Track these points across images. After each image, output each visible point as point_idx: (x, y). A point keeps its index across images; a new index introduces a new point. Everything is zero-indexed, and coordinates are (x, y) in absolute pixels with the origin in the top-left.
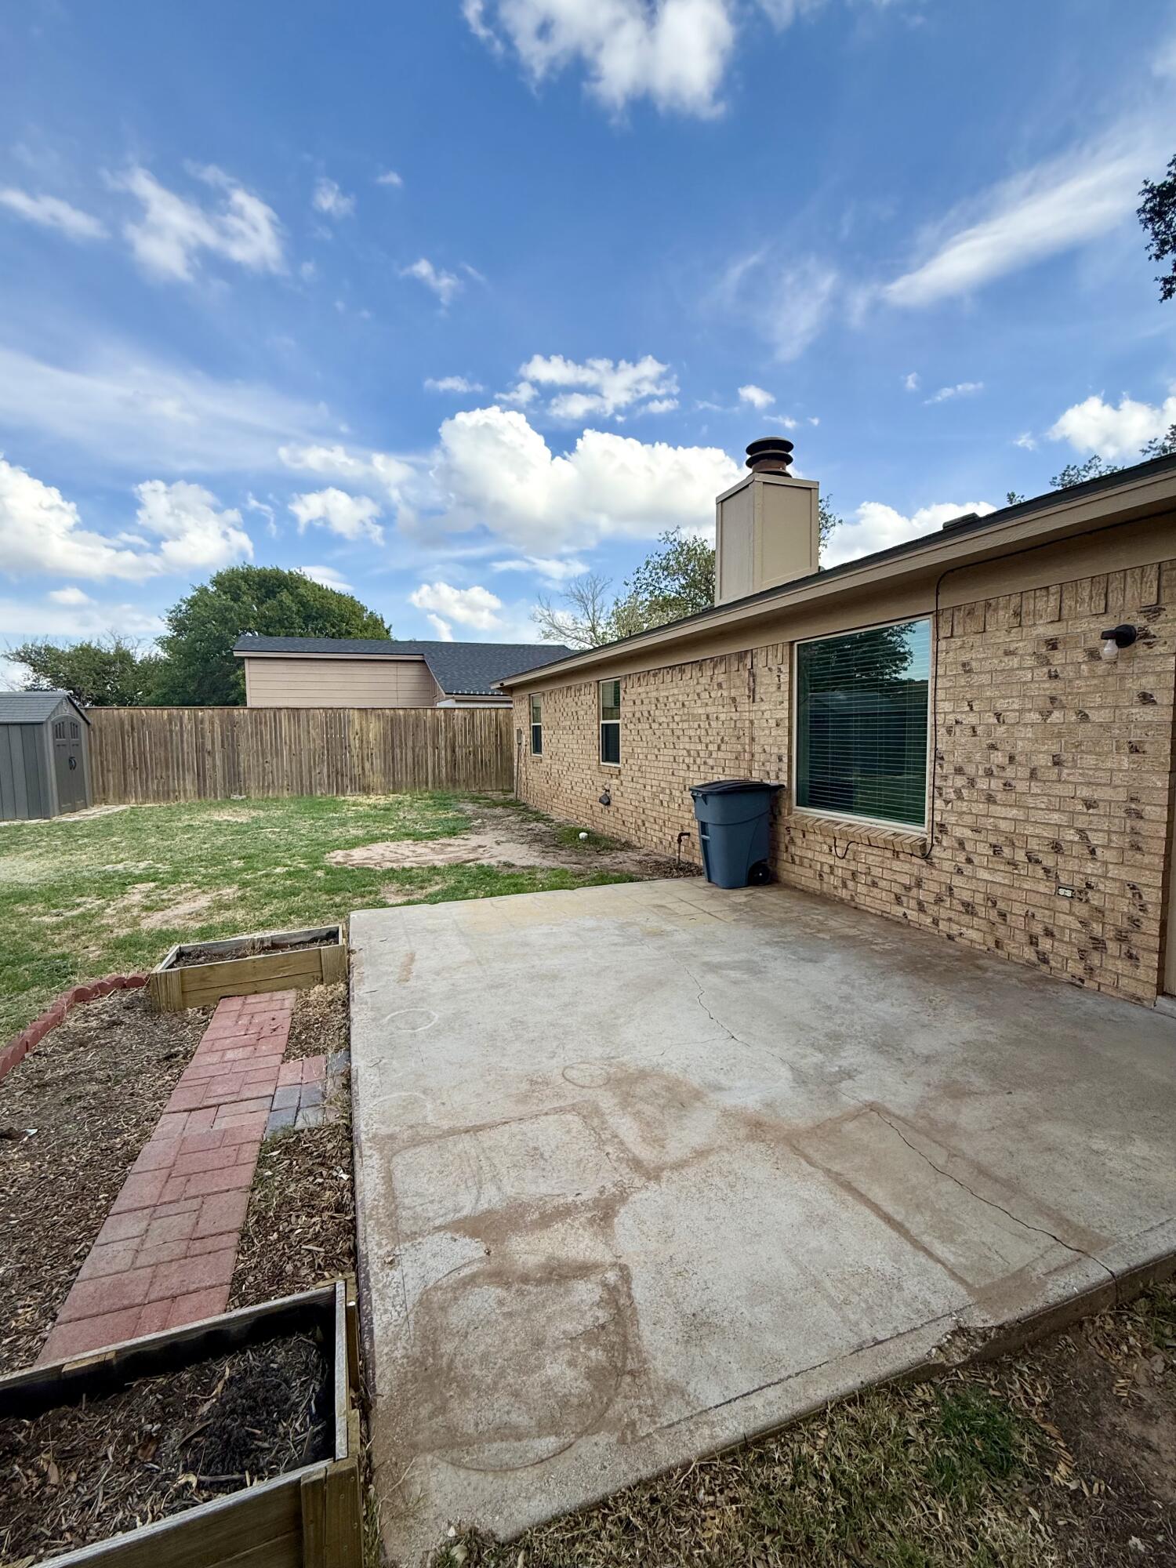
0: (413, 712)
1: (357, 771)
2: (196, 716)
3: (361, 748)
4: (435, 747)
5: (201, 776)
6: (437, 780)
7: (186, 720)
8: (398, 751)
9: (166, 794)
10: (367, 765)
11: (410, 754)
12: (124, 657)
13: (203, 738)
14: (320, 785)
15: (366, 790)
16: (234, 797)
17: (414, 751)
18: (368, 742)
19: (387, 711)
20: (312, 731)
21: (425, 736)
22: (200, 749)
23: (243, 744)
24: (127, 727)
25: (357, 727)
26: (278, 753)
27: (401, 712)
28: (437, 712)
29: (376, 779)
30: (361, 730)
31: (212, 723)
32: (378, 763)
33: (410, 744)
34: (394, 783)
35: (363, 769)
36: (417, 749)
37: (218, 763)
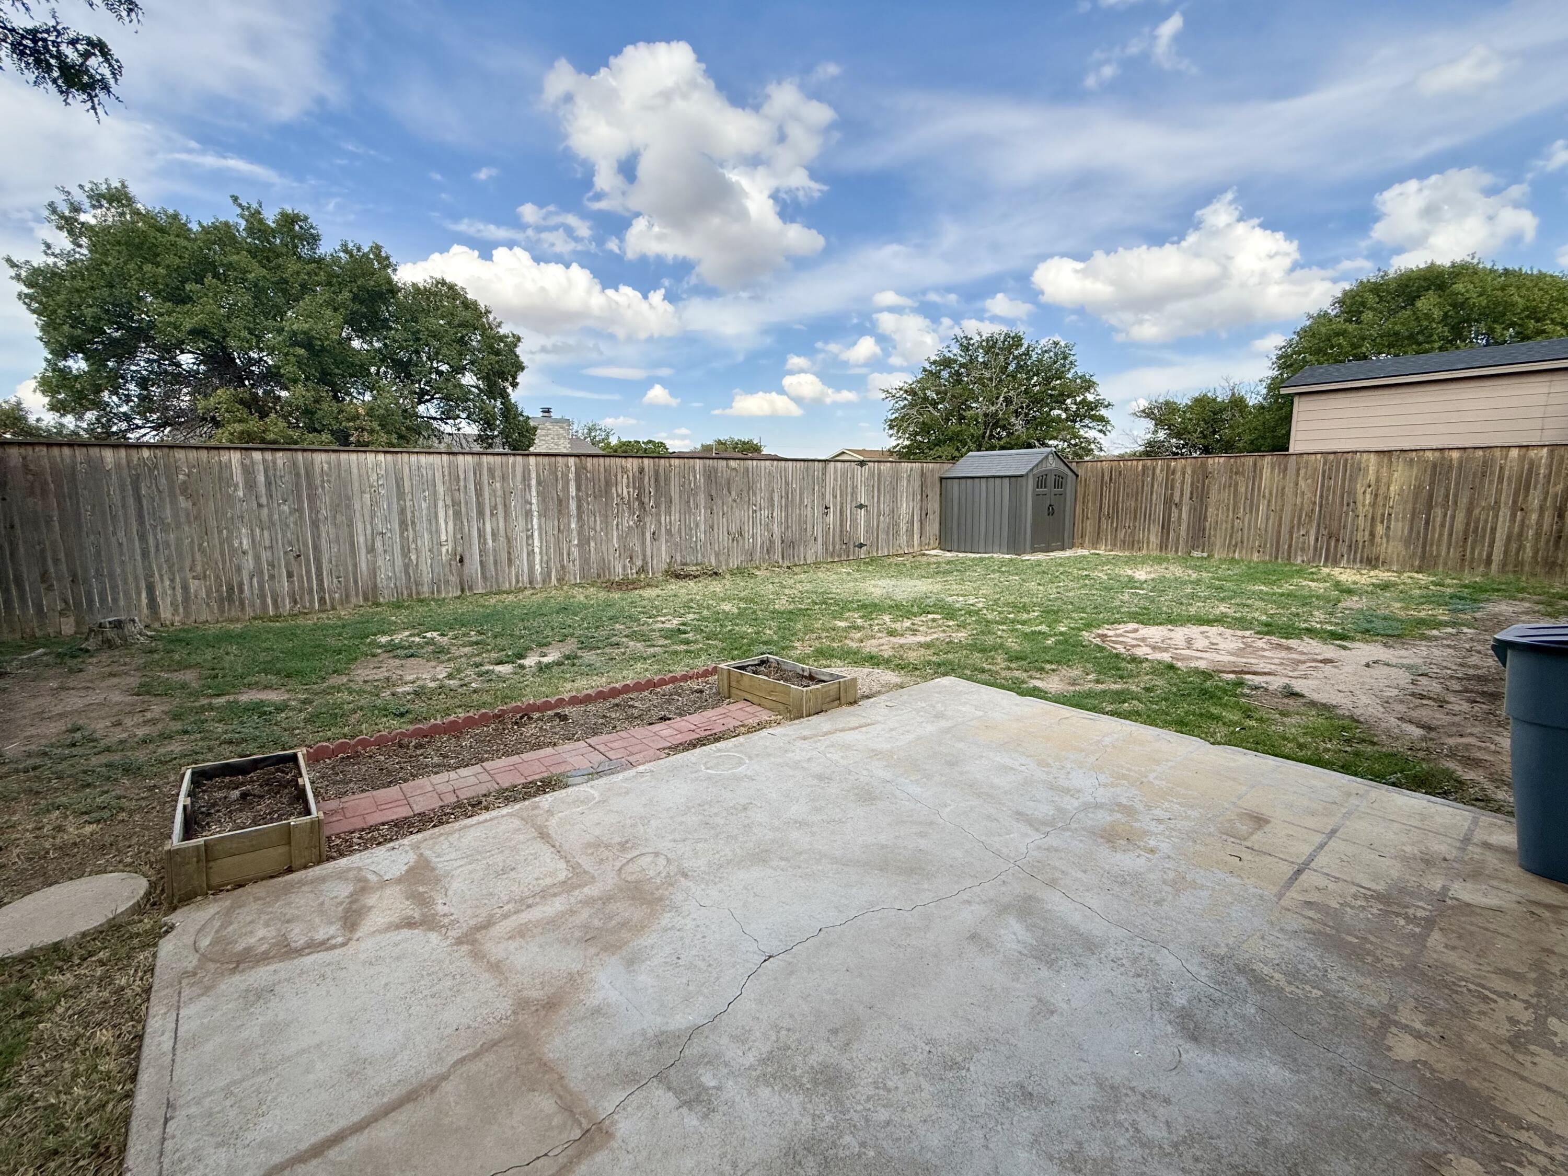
0: (1480, 453)
1: (1362, 536)
2: (1168, 466)
3: (1374, 505)
4: (1517, 508)
5: (1165, 527)
6: (1512, 558)
7: (1158, 471)
8: (1439, 512)
9: (1131, 543)
10: (1380, 530)
11: (1461, 517)
12: (1237, 403)
13: (1172, 489)
14: (1303, 550)
15: (1372, 562)
16: (1195, 554)
17: (1469, 511)
18: (1387, 498)
19: (1429, 454)
20: (1302, 483)
21: (1499, 492)
22: (1168, 501)
23: (1214, 496)
24: (1107, 478)
25: (1372, 476)
26: (1253, 507)
27: (1455, 455)
28: (1532, 453)
29: (1392, 548)
30: (1378, 480)
31: (1184, 474)
32: (1399, 527)
33: (1464, 501)
34: (1423, 557)
35: (1372, 535)
36: (1476, 512)
37: (1184, 516)
